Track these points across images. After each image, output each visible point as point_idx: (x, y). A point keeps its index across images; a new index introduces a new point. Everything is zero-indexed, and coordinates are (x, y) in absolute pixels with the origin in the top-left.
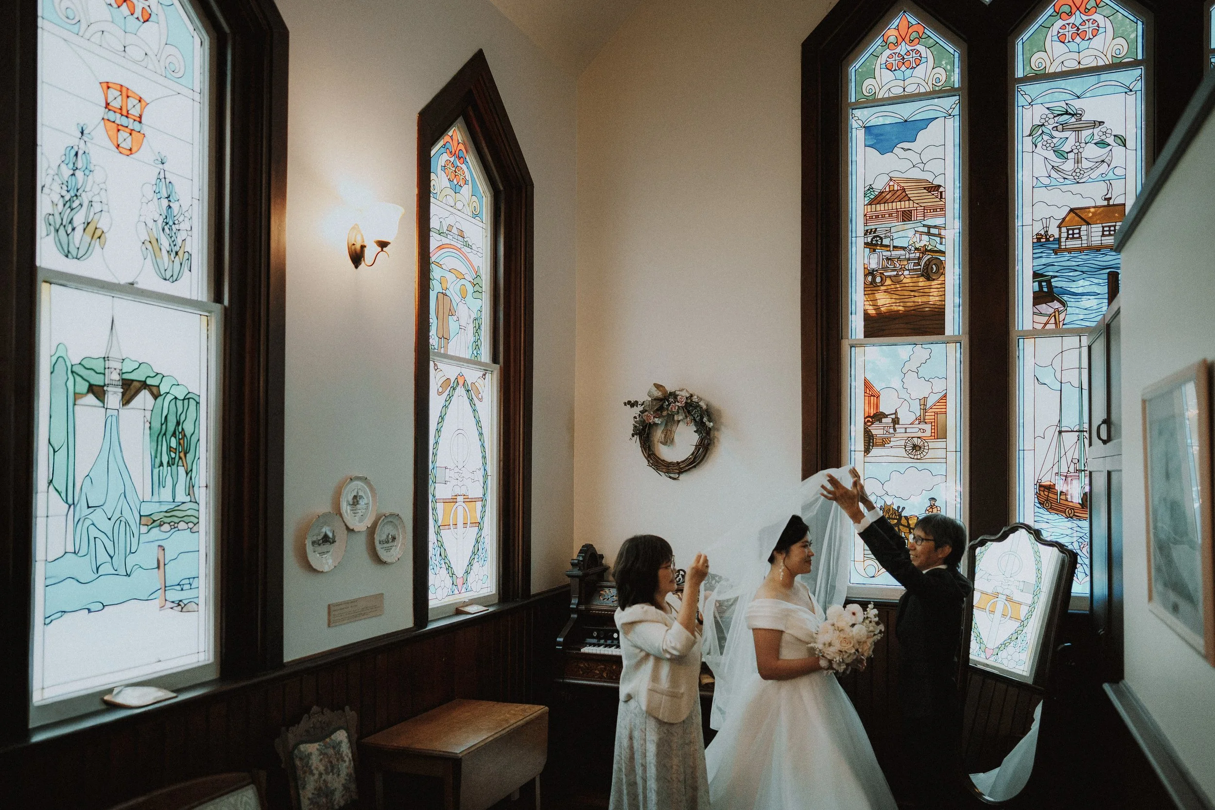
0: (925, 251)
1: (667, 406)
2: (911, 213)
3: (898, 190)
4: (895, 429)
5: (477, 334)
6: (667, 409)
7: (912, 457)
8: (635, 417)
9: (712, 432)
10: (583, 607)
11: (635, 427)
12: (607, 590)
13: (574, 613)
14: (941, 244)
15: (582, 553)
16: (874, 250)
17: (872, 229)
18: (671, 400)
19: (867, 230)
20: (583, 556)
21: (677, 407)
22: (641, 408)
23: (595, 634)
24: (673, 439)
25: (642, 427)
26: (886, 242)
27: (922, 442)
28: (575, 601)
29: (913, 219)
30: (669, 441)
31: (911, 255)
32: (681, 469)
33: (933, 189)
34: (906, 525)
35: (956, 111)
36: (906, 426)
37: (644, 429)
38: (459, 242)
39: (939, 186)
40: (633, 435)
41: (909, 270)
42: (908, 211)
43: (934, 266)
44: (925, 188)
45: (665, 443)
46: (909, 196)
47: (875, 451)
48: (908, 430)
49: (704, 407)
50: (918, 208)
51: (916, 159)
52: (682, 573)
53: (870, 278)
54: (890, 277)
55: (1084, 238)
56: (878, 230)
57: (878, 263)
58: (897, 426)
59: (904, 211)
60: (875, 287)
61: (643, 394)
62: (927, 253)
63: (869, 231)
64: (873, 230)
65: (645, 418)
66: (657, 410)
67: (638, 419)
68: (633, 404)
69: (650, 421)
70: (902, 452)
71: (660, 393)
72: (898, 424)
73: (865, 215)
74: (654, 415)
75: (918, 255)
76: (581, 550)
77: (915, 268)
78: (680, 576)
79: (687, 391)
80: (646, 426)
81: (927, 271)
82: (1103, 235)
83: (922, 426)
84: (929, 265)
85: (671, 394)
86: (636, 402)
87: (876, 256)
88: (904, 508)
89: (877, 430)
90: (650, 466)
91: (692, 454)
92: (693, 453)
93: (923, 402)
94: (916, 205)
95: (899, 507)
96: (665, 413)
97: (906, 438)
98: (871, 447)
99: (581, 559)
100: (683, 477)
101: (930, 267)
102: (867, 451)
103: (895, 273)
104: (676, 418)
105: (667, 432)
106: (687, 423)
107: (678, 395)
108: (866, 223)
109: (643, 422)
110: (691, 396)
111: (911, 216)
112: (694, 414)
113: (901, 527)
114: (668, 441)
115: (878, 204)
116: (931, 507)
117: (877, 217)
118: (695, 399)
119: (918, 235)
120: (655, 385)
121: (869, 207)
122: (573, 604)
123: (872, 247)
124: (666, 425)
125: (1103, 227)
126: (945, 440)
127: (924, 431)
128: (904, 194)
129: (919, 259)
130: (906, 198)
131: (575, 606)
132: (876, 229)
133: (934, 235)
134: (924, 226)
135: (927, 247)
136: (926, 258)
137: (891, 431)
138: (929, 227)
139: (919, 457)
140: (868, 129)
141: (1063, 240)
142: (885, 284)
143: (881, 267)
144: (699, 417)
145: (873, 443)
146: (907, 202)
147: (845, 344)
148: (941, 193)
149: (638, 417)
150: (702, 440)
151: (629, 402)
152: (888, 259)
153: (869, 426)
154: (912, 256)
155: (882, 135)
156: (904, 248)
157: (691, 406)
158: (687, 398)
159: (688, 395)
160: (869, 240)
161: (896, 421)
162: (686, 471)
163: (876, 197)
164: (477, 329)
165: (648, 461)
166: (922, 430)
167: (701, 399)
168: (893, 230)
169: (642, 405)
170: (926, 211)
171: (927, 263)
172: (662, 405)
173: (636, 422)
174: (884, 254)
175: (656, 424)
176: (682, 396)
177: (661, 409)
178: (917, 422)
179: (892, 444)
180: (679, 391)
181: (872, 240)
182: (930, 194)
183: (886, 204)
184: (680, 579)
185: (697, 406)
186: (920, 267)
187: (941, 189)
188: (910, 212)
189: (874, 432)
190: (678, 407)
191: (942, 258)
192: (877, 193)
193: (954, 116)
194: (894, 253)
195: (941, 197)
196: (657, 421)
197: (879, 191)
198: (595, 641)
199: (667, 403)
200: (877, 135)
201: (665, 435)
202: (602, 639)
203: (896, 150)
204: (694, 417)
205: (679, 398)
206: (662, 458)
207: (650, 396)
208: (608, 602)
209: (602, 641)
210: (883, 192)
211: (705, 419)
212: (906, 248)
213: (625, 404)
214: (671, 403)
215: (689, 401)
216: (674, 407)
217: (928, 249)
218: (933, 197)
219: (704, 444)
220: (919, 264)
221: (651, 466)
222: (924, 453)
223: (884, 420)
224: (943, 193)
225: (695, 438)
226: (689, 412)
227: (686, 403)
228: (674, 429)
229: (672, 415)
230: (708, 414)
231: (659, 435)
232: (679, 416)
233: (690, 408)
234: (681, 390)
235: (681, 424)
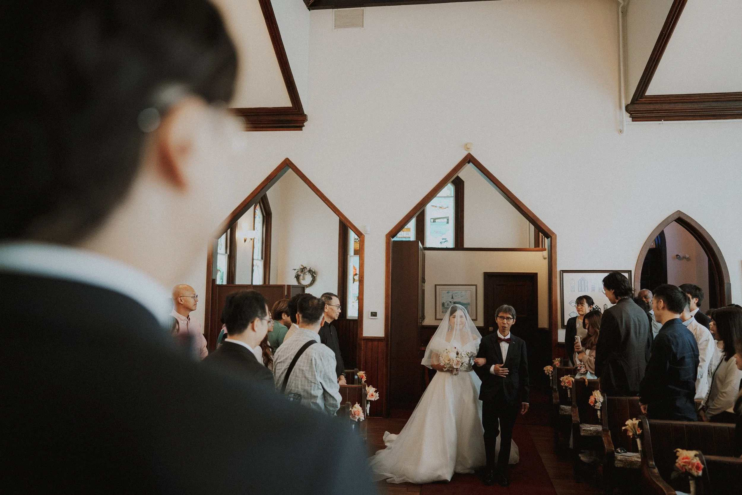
9: (315, 278)
18: (305, 269)
22: (297, 271)
37: (297, 276)
40: (295, 278)
45: (303, 280)
49: (314, 271)
53: (354, 241)
55: (402, 235)
61: (298, 267)
65: (298, 273)
71: (302, 267)
82: (406, 235)
85: (305, 267)
86: (296, 269)
91: (310, 283)
96: (303, 272)
102: (353, 283)
104: (306, 273)
105: (303, 277)
106: (309, 275)
114: (304, 279)
118: (311, 269)
120: (301, 265)
124: (303, 275)
125: (406, 233)
147: (349, 256)
150: (313, 279)
151: (294, 269)
158: (309, 269)
162: (308, 288)
167: (313, 269)
173: (296, 274)
177: (302, 271)
185: (312, 271)
189: (355, 278)
196: (301, 274)
204: (311, 274)
206: (302, 284)
207: (300, 268)
211: (314, 274)
216: (306, 271)
223: (357, 275)
225: (311, 279)
226: (310, 272)
228: (305, 276)
229: (305, 273)
230: (314, 273)
231: (301, 277)
232: (307, 273)
233: (310, 271)
234: (308, 267)
235: (307, 275)
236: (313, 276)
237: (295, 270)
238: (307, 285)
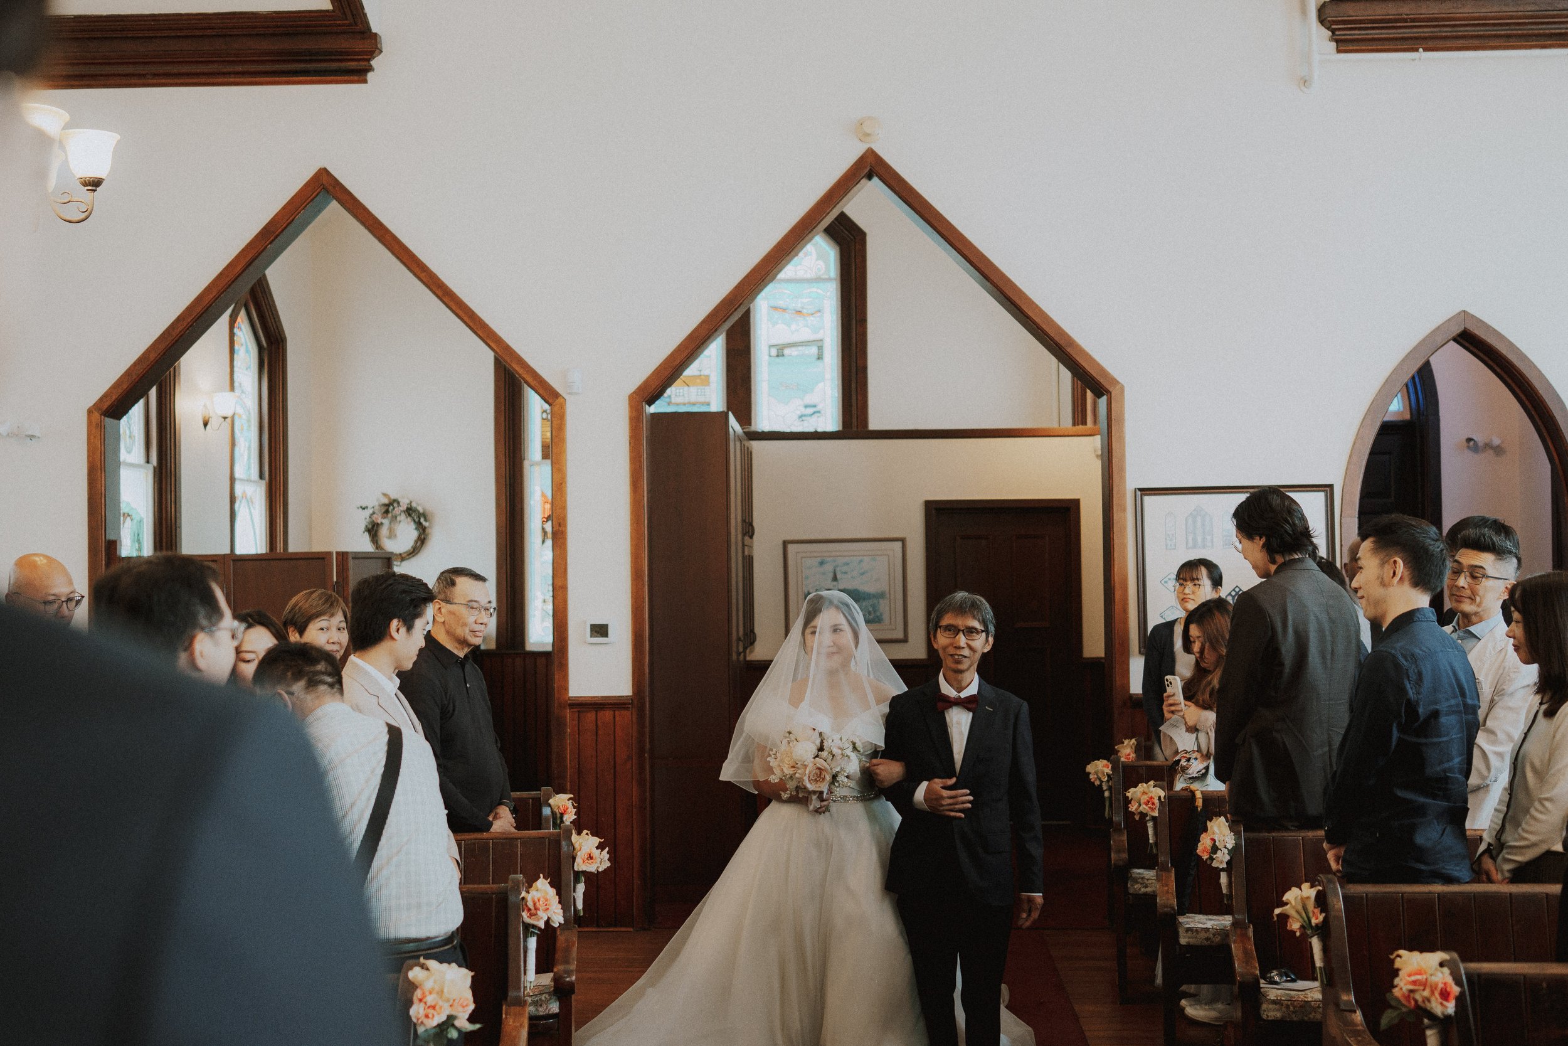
1: (392, 510)
6: (392, 512)
8: (365, 519)
9: (426, 530)
11: (367, 526)
18: (395, 505)
22: (370, 511)
24: (396, 536)
25: (370, 525)
30: (394, 537)
32: (403, 558)
37: (373, 526)
40: (364, 533)
45: (390, 537)
49: (421, 511)
53: (544, 415)
61: (374, 500)
65: (374, 519)
66: (384, 513)
67: (368, 520)
69: (378, 521)
71: (387, 500)
74: (381, 517)
79: (407, 498)
80: (375, 525)
82: (697, 395)
85: (395, 501)
86: (367, 507)
91: (412, 547)
92: (413, 545)
96: (390, 515)
98: (546, 540)
100: (405, 564)
102: (543, 542)
104: (398, 518)
105: (391, 530)
106: (407, 523)
107: (400, 502)
109: (371, 522)
110: (411, 502)
112: (413, 515)
114: (392, 535)
118: (414, 505)
120: (383, 494)
124: (391, 525)
125: (698, 389)
141: (673, 396)
144: (417, 518)
147: (526, 463)
149: (368, 518)
150: (419, 536)
151: (361, 507)
153: (545, 524)
158: (407, 504)
159: (408, 502)
162: (407, 559)
167: (418, 505)
169: (372, 509)
172: (388, 509)
173: (366, 522)
175: (382, 524)
176: (403, 502)
177: (387, 512)
185: (415, 510)
190: (401, 510)
196: (383, 521)
199: (392, 508)
201: (390, 532)
204: (413, 518)
207: (378, 502)
211: (422, 520)
213: (358, 508)
214: (395, 508)
215: (409, 506)
216: (397, 511)
219: (422, 538)
225: (415, 534)
226: (410, 515)
227: (407, 507)
228: (396, 526)
229: (396, 517)
230: (424, 515)
231: (384, 532)
232: (403, 517)
233: (410, 511)
234: (403, 499)
235: (401, 523)
236: (419, 525)
237: (364, 509)
238: (401, 552)
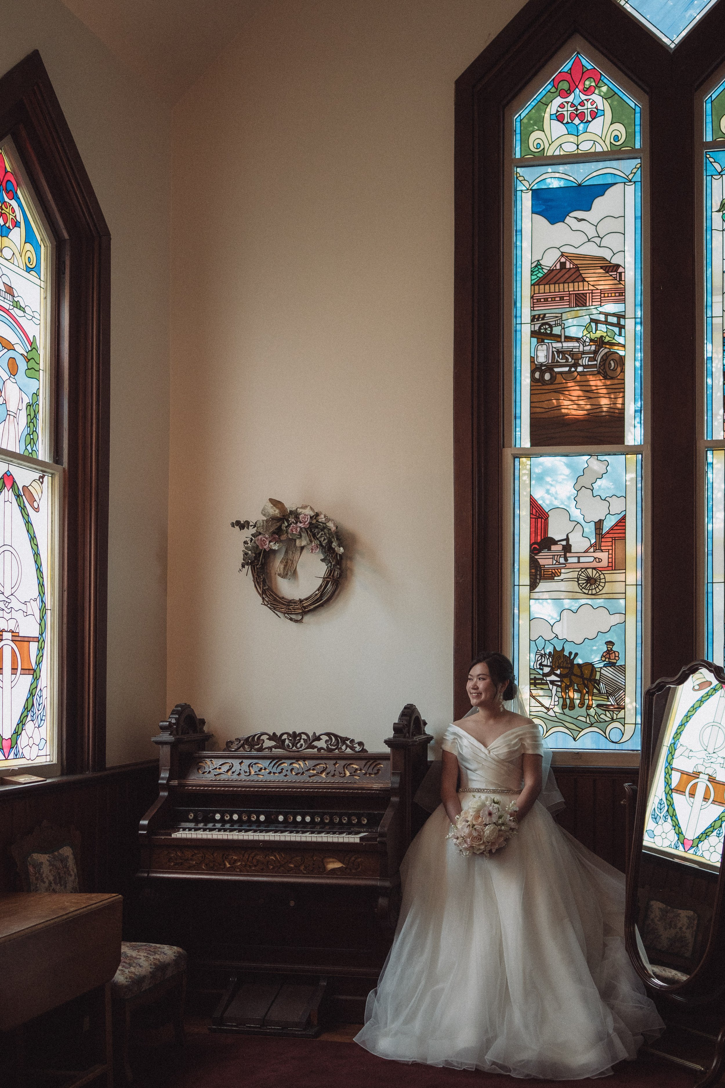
0: (600, 342)
1: (286, 527)
2: (586, 297)
3: (570, 268)
4: (566, 560)
5: (31, 424)
6: (287, 532)
7: (586, 592)
8: (245, 543)
9: (344, 562)
10: (175, 783)
11: (246, 554)
12: (208, 761)
13: (164, 790)
14: (620, 335)
15: (176, 714)
16: (543, 341)
17: (539, 315)
18: (292, 520)
19: (534, 316)
20: (176, 719)
21: (299, 529)
22: (253, 531)
23: (191, 816)
24: (295, 570)
25: (254, 555)
26: (557, 330)
27: (598, 575)
28: (165, 774)
29: (588, 305)
30: (289, 574)
31: (585, 348)
32: (305, 608)
33: (611, 269)
34: (579, 674)
35: (638, 178)
36: (578, 555)
37: (257, 557)
38: (5, 300)
39: (618, 266)
40: (243, 566)
41: (583, 366)
42: (583, 294)
43: (612, 362)
44: (602, 268)
45: (284, 576)
46: (584, 276)
47: (543, 586)
48: (582, 560)
49: (333, 528)
50: (594, 291)
51: (591, 232)
52: (304, 737)
53: (537, 375)
54: (561, 373)
56: (547, 315)
57: (547, 356)
58: (568, 555)
59: (578, 294)
60: (543, 385)
61: (256, 512)
62: (604, 346)
63: (536, 317)
64: (541, 316)
65: (259, 543)
66: (274, 533)
67: (249, 545)
68: (242, 525)
69: (265, 547)
70: (574, 586)
71: (277, 511)
72: (570, 552)
73: (532, 297)
74: (270, 539)
75: (593, 348)
76: (173, 711)
77: (590, 363)
78: (302, 741)
79: (311, 508)
80: (260, 554)
81: (604, 368)
83: (599, 555)
84: (606, 360)
85: (291, 512)
86: (247, 523)
87: (545, 347)
88: (576, 654)
89: (545, 560)
90: (265, 605)
91: (318, 590)
92: (321, 586)
93: (599, 525)
94: (591, 288)
95: (570, 653)
96: (284, 537)
97: (579, 570)
98: (538, 581)
99: (173, 721)
100: (307, 618)
101: (607, 362)
102: (533, 586)
103: (566, 369)
104: (298, 542)
105: (287, 562)
106: (312, 549)
107: (300, 514)
108: (533, 307)
109: (255, 548)
110: (317, 515)
111: (586, 300)
112: (321, 537)
113: (573, 678)
114: (288, 571)
115: (547, 284)
116: (609, 652)
117: (546, 300)
118: (322, 519)
119: (593, 325)
120: (271, 500)
121: (537, 287)
122: (163, 779)
123: (540, 337)
124: (286, 552)
126: (624, 571)
127: (600, 560)
128: (577, 274)
129: (595, 352)
130: (580, 279)
131: (165, 782)
132: (545, 314)
133: (612, 324)
134: (601, 313)
135: (604, 339)
136: (603, 351)
137: (562, 560)
138: (607, 315)
139: (594, 592)
140: (537, 194)
142: (556, 382)
143: (550, 361)
144: (326, 541)
145: (540, 575)
146: (581, 284)
147: (508, 453)
148: (620, 273)
149: (249, 542)
150: (330, 572)
151: (238, 523)
152: (558, 352)
153: (536, 554)
154: (587, 348)
155: (551, 200)
156: (577, 340)
157: (317, 527)
158: (311, 517)
159: (312, 514)
160: (537, 328)
161: (567, 548)
162: (310, 611)
163: (546, 276)
164: (32, 419)
165: (263, 598)
166: (597, 560)
167: (328, 520)
168: (564, 316)
169: (255, 526)
170: (602, 295)
171: (604, 358)
172: (281, 526)
173: (246, 548)
174: (554, 345)
175: (273, 552)
176: (305, 515)
177: (279, 531)
178: (592, 550)
179: (562, 576)
180: (302, 508)
181: (540, 328)
182: (608, 275)
183: (557, 285)
184: (302, 745)
185: (324, 528)
186: (595, 363)
187: (621, 270)
188: (585, 295)
189: (542, 562)
190: (301, 528)
191: (622, 353)
192: (546, 271)
193: (635, 182)
194: (565, 344)
195: (620, 280)
196: (275, 547)
197: (548, 268)
198: (192, 825)
199: (286, 524)
200: (546, 201)
201: (285, 566)
202: (200, 822)
203: (568, 220)
204: (320, 541)
205: (301, 517)
206: (281, 596)
207: (264, 515)
208: (209, 776)
209: (201, 825)
210: (553, 270)
211: (334, 544)
212: (579, 339)
213: (233, 525)
214: (291, 524)
215: (314, 521)
216: (295, 529)
217: (606, 341)
218: (611, 278)
219: (333, 576)
220: (594, 359)
221: (267, 605)
222: (599, 587)
223: (554, 548)
224: (623, 274)
225: (322, 569)
226: (314, 536)
227: (310, 523)
228: (296, 557)
229: (293, 540)
230: (340, 536)
231: (277, 565)
232: (303, 540)
233: (317, 530)
234: (304, 507)
235: (305, 551)
236: (328, 551)
237: (242, 527)
238: (302, 598)
